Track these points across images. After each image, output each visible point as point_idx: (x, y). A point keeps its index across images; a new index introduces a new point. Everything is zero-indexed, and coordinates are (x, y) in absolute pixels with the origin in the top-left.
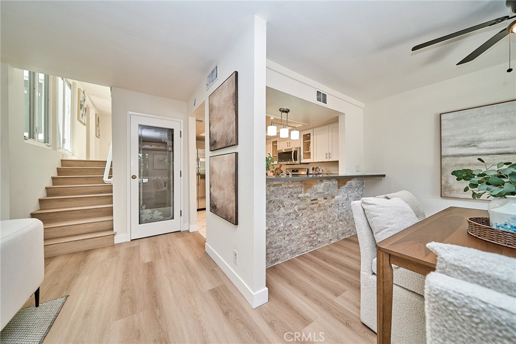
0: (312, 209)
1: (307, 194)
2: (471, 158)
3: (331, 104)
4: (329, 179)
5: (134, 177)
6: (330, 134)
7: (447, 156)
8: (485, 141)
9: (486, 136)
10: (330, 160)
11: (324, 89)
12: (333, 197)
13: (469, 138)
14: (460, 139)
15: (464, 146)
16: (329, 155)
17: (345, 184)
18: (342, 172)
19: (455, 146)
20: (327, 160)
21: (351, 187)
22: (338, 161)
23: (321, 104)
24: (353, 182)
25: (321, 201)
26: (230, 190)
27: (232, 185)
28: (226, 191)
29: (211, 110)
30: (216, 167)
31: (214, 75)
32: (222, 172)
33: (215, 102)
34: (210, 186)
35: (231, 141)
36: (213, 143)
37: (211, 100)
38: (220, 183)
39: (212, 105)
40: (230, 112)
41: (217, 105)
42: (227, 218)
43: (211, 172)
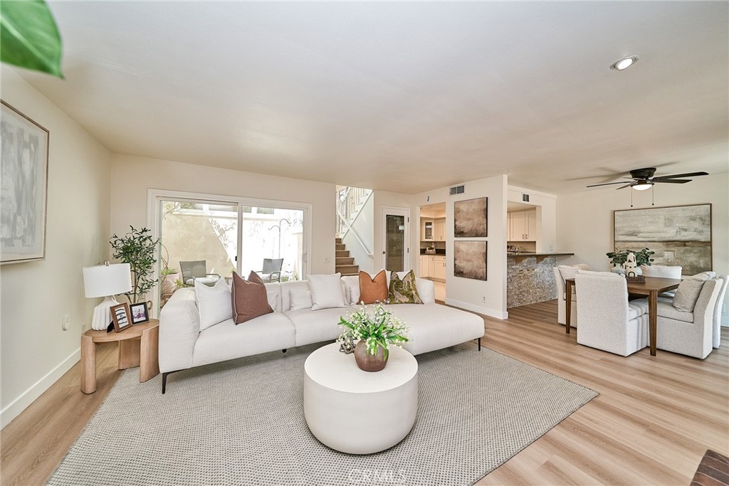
0: (520, 277)
1: (517, 267)
2: (633, 243)
3: (532, 202)
4: (531, 256)
5: (384, 253)
6: (527, 218)
7: (618, 241)
8: (641, 233)
9: (642, 230)
10: (527, 240)
11: (527, 191)
12: (533, 270)
13: (632, 230)
14: (627, 229)
15: (629, 235)
16: (525, 236)
17: (542, 260)
18: (539, 251)
19: (624, 235)
20: (523, 240)
21: (546, 262)
22: (535, 242)
23: (526, 202)
24: (548, 259)
25: (526, 272)
26: (481, 262)
27: (483, 259)
28: (475, 263)
29: (457, 211)
30: (463, 247)
31: (460, 190)
32: (471, 251)
33: (463, 207)
34: (455, 260)
35: (482, 234)
36: (459, 233)
37: (457, 206)
38: (468, 258)
39: (459, 208)
40: (481, 218)
41: (465, 210)
42: (476, 278)
43: (457, 251)
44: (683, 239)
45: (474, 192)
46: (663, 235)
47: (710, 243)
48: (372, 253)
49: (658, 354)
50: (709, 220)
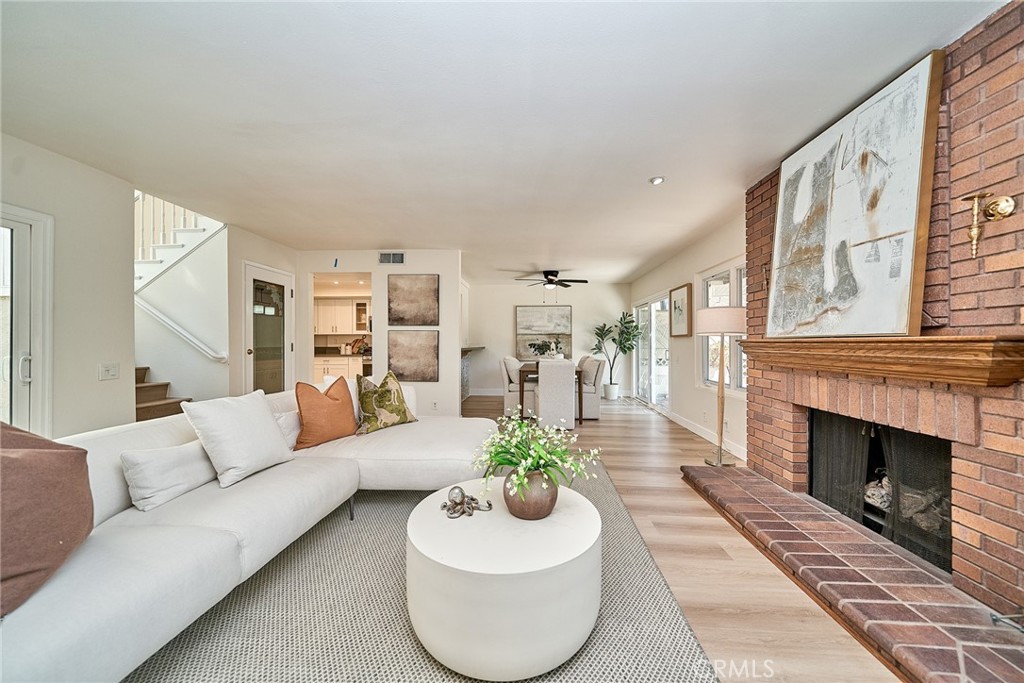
2: (529, 336)
5: (249, 352)
7: (519, 334)
8: (534, 327)
9: (535, 324)
13: (528, 324)
14: (525, 323)
15: (526, 329)
19: (522, 328)
26: (430, 358)
27: (432, 353)
28: (422, 359)
29: (392, 289)
30: (403, 340)
31: (399, 259)
32: (415, 345)
33: (402, 284)
34: (389, 358)
35: (432, 321)
36: (395, 319)
37: (392, 279)
38: (412, 353)
39: (396, 285)
40: (430, 301)
41: (406, 288)
42: (424, 380)
43: (392, 345)
44: (558, 332)
45: (418, 263)
46: (543, 329)
47: (570, 335)
48: (225, 354)
49: (584, 423)
50: (570, 318)
